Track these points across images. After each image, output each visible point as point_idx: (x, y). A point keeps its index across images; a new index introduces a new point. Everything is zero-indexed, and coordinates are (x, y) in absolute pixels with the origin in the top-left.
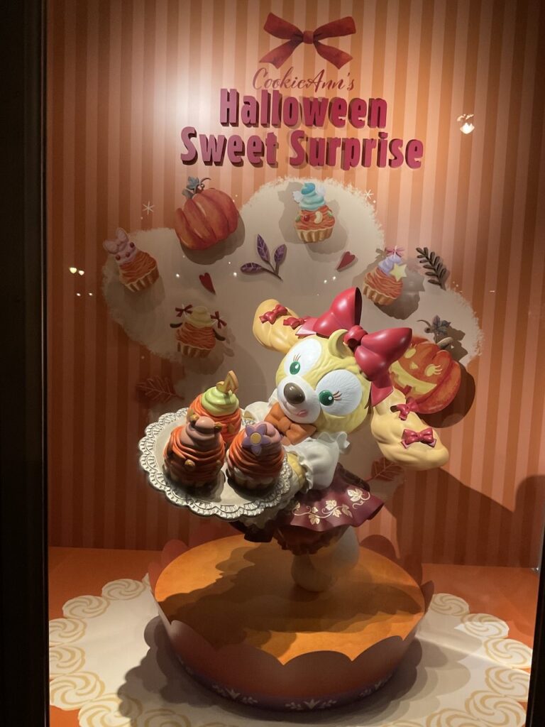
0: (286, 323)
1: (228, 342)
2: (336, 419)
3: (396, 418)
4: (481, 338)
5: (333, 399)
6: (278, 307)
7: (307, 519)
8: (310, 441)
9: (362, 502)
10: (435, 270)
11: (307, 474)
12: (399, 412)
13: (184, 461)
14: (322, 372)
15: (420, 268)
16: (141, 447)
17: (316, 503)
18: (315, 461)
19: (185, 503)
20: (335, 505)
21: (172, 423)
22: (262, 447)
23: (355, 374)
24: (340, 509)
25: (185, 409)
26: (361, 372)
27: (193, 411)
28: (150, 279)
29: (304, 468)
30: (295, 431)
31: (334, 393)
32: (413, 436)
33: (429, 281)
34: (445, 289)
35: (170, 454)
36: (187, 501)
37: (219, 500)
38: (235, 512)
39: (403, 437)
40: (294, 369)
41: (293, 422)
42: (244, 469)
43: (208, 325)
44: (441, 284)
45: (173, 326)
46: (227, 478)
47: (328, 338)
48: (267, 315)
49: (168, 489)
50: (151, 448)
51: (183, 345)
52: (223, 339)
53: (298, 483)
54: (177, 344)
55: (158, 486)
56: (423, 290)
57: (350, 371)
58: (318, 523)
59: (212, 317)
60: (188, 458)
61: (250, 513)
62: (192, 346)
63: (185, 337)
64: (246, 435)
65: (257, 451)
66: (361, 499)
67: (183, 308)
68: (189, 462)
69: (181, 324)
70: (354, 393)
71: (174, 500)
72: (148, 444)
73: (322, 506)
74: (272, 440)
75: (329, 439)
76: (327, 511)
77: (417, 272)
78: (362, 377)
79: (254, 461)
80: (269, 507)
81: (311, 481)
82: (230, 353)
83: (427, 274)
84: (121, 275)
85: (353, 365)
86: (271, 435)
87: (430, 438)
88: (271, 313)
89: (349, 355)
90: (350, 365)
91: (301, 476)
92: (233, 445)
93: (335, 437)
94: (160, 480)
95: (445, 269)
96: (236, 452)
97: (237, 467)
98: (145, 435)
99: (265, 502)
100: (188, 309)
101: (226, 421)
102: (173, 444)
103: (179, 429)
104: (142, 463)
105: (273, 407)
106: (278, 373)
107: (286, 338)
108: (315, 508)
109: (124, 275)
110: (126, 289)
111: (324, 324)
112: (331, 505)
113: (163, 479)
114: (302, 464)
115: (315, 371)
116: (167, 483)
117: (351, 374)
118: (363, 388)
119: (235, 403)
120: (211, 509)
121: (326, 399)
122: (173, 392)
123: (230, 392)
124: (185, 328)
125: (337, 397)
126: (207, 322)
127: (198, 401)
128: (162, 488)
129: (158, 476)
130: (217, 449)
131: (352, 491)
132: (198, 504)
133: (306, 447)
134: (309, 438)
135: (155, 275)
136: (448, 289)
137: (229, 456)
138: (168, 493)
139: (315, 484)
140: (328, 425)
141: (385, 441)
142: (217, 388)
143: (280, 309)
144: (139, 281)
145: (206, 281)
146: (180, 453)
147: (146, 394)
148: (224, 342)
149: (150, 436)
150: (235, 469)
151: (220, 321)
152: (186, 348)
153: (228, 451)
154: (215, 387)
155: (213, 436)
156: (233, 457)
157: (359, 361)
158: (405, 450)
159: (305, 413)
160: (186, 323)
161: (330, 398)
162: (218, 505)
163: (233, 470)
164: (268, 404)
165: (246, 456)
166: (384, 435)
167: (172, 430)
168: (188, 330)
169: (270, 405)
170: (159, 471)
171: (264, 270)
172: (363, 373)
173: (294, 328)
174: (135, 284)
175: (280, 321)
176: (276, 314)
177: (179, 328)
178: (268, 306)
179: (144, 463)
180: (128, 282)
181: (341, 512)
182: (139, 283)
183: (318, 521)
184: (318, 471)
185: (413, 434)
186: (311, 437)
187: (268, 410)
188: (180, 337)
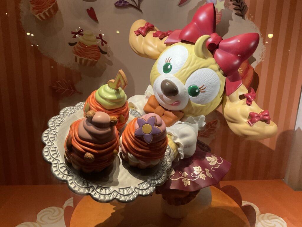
0: (155, 35)
1: (109, 56)
2: (200, 107)
3: (243, 104)
4: (264, 50)
5: (199, 92)
6: (148, 24)
7: (181, 182)
8: (179, 123)
9: (218, 166)
10: (239, 6)
11: (179, 149)
12: (245, 99)
13: (83, 154)
14: (190, 70)
15: (230, 5)
16: (44, 139)
17: (186, 169)
18: (186, 139)
19: (86, 191)
20: (201, 170)
21: (71, 115)
22: (153, 136)
23: (215, 71)
24: (205, 173)
25: (82, 103)
26: (219, 70)
27: (89, 105)
28: (52, 11)
29: (178, 145)
30: (168, 116)
31: (200, 86)
32: (257, 117)
33: (236, 14)
34: (245, 20)
35: (70, 148)
36: (87, 188)
37: (116, 184)
38: (132, 193)
39: (248, 118)
40: (167, 69)
41: (166, 110)
42: (137, 155)
43: (95, 43)
44: (243, 16)
45: (71, 44)
46: (121, 160)
47: (194, 44)
48: (140, 30)
49: (70, 178)
50: (53, 139)
51: (79, 58)
52: (105, 53)
53: (173, 157)
54: (74, 57)
55: (60, 176)
56: (232, 20)
57: (211, 68)
58: (189, 184)
59: (97, 38)
60: (87, 151)
61: (144, 193)
62: (84, 59)
63: (79, 52)
64: (137, 126)
65: (149, 139)
66: (217, 164)
67: (77, 32)
68: (88, 155)
69: (76, 43)
70: (215, 86)
71: (76, 189)
72: (50, 136)
73: (191, 171)
74: (161, 129)
75: (193, 121)
76: (195, 175)
77: (228, 7)
78: (220, 74)
79: (146, 148)
80: (158, 184)
81: (182, 154)
82: (110, 63)
83: (234, 9)
84: (31, 8)
85: (213, 64)
86: (160, 125)
87: (267, 118)
88: (142, 28)
89: (211, 57)
90: (211, 64)
91: (175, 151)
92: (125, 132)
93: (197, 120)
94: (62, 170)
95: (246, 5)
96: (129, 139)
97: (130, 153)
98: (48, 127)
99: (154, 180)
100: (80, 33)
101: (118, 114)
102: (72, 138)
103: (76, 124)
104: (46, 154)
105: (149, 98)
106: (152, 72)
107: (156, 47)
108: (185, 172)
109: (34, 8)
110: (36, 17)
111: (187, 33)
112: (197, 170)
113: (65, 169)
114: (176, 141)
115: (185, 70)
116: (68, 173)
117: (213, 71)
118: (221, 82)
119: (124, 98)
120: (111, 193)
121: (194, 92)
122: (74, 89)
123: (120, 88)
124: (79, 46)
125: (202, 90)
126: (95, 41)
127: (93, 97)
128: (65, 178)
129: (60, 166)
130: (113, 141)
131: (209, 157)
132: (98, 190)
133: (178, 129)
134: (179, 122)
135: (56, 8)
136: (247, 19)
137: (123, 143)
138: (70, 182)
139: (185, 155)
140: (194, 112)
141: (235, 121)
142: (109, 86)
143: (149, 26)
144: (44, 12)
145: (91, 13)
146: (79, 147)
147: (56, 91)
148: (106, 55)
149: (53, 128)
150: (129, 154)
151: (103, 41)
152: (81, 60)
153: (121, 138)
154: (107, 85)
155: (110, 129)
156: (126, 143)
157: (217, 61)
158: (251, 127)
159: (178, 103)
160: (80, 42)
161: (197, 91)
162: (116, 188)
163: (127, 155)
164: (145, 96)
165: (137, 143)
166: (234, 116)
167: (71, 123)
168: (81, 47)
169: (147, 97)
170: (62, 160)
171: (131, 5)
172: (221, 70)
173: (161, 39)
174: (41, 14)
175: (150, 34)
176: (147, 29)
177: (75, 46)
178: (139, 24)
179: (47, 154)
180: (37, 14)
181: (206, 175)
182: (45, 14)
183: (189, 183)
184: (187, 146)
185: (256, 115)
186: (181, 120)
187: (146, 101)
188: (76, 52)
